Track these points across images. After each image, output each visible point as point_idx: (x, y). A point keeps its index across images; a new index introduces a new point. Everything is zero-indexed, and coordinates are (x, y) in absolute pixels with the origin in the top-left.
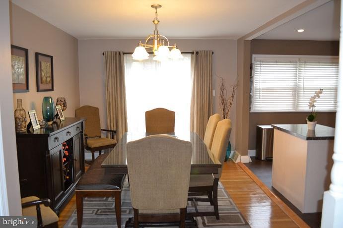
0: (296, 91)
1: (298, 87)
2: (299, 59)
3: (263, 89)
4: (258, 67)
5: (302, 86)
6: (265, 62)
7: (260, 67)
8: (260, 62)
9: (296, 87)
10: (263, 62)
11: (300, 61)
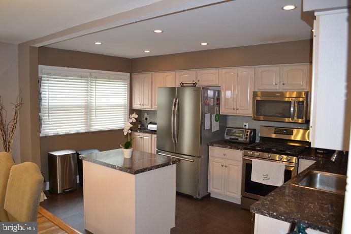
0: (88, 109)
1: (91, 104)
2: (91, 73)
3: (52, 108)
4: (46, 81)
5: (94, 104)
6: (53, 75)
7: (48, 81)
8: (48, 74)
9: (88, 105)
10: (50, 74)
11: (91, 76)
